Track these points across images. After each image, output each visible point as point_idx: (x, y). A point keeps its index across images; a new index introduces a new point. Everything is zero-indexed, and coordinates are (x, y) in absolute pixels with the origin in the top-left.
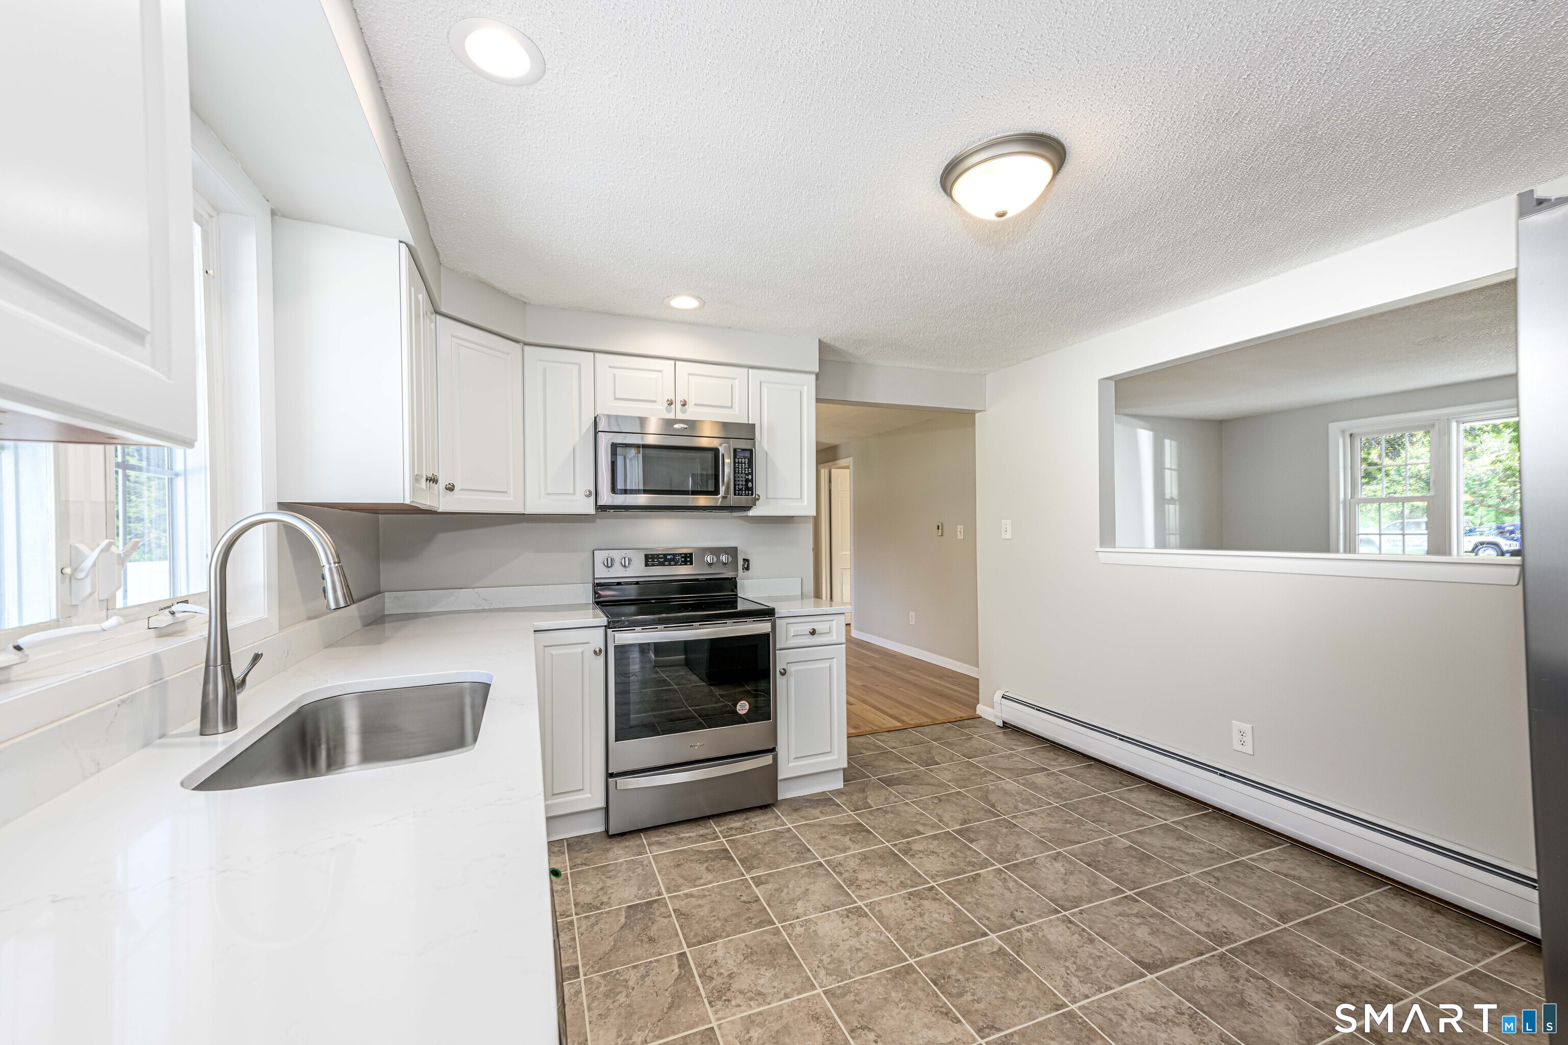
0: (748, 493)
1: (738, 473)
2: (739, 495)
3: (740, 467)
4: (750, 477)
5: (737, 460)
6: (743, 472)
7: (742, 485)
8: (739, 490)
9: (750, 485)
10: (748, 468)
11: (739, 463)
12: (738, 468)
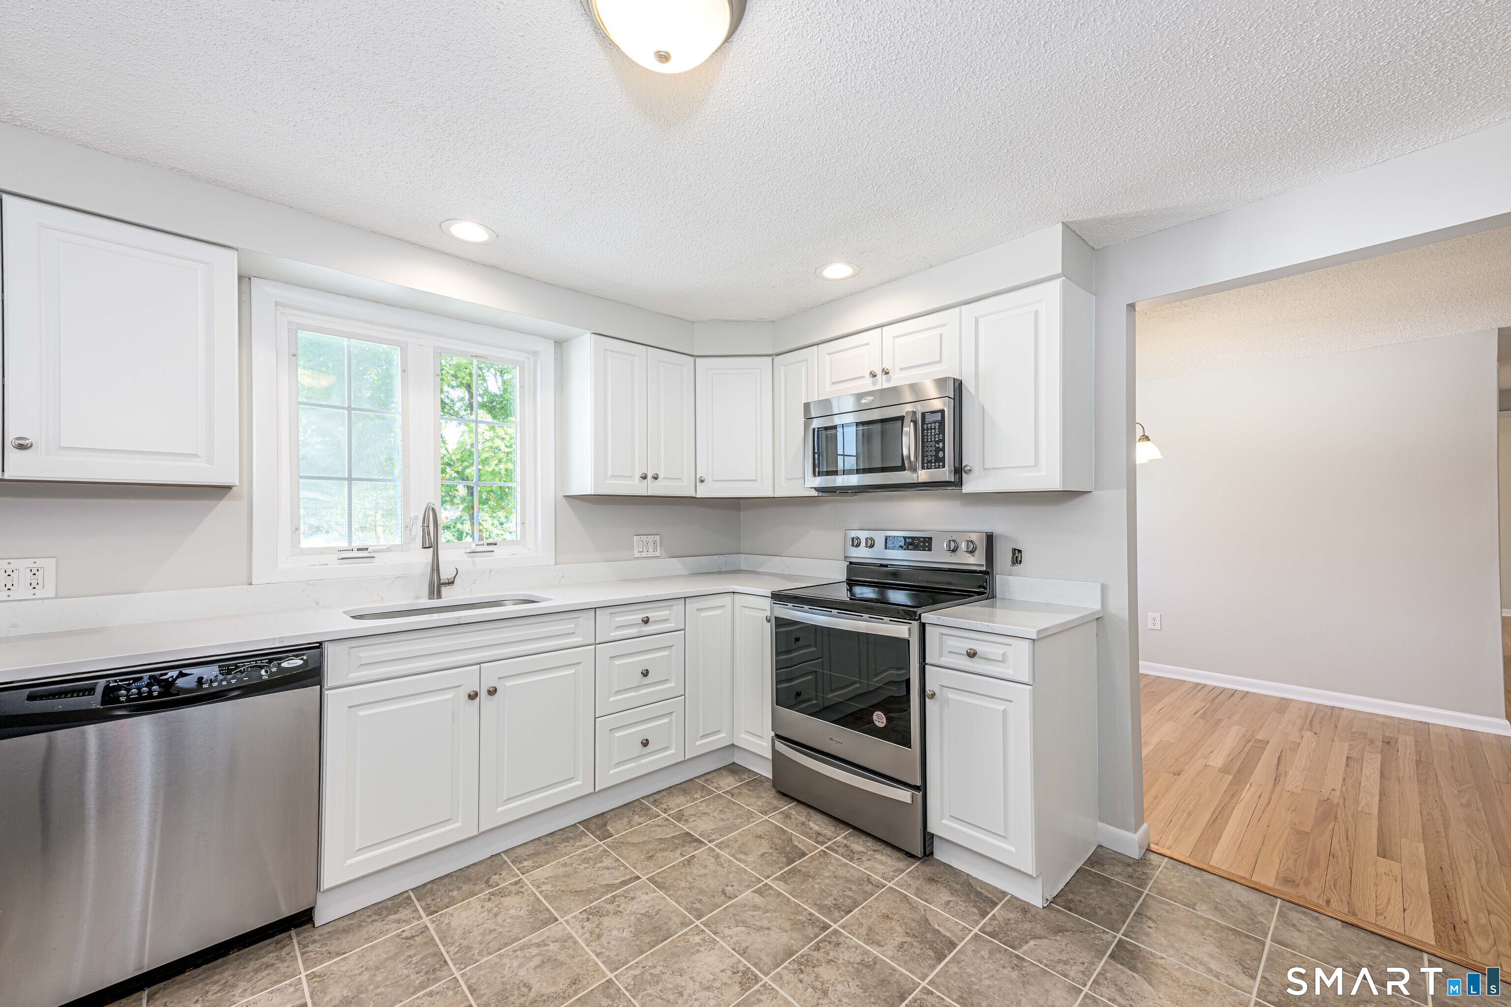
0: (939, 466)
1: (927, 442)
2: (928, 468)
3: (929, 434)
4: (941, 445)
5: (925, 426)
6: (933, 439)
7: (931, 456)
8: (927, 463)
9: (941, 454)
10: (939, 434)
11: (928, 429)
12: (927, 436)
